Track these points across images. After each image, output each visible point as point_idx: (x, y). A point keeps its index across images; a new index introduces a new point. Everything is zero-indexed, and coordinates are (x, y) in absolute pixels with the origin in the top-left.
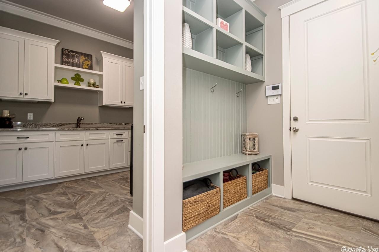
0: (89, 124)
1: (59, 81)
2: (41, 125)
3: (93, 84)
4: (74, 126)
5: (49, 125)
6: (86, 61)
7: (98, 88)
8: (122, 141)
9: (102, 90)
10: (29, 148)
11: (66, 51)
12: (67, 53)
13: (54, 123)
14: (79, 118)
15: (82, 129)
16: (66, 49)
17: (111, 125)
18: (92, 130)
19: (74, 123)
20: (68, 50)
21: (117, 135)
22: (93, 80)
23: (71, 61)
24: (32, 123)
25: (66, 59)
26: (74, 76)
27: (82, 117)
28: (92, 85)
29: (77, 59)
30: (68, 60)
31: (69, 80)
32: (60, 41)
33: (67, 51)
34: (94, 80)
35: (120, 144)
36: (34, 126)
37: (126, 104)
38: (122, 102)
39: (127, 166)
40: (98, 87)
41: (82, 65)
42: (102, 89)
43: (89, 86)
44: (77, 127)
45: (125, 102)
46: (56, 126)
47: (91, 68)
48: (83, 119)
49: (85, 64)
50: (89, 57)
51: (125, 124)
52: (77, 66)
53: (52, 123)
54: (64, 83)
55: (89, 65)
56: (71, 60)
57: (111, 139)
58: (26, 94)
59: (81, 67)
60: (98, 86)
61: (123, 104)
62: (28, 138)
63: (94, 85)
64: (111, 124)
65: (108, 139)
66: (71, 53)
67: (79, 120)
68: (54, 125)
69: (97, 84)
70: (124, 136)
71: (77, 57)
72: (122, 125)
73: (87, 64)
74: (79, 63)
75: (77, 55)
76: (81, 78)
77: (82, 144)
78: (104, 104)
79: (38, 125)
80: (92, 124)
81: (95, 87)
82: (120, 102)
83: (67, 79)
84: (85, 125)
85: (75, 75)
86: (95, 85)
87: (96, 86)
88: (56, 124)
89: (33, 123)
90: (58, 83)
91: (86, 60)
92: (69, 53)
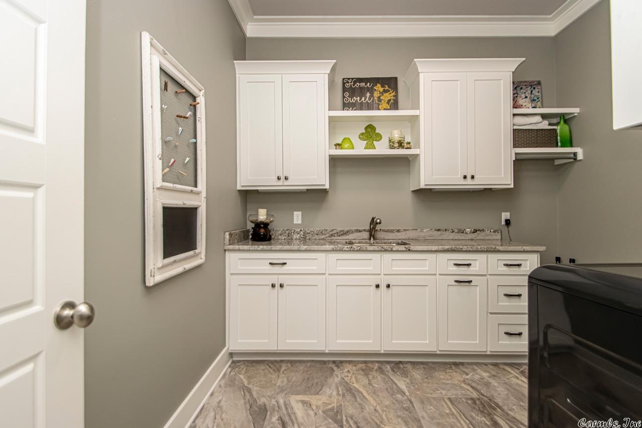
0: (392, 231)
1: (338, 145)
2: (312, 235)
3: (400, 141)
4: (366, 235)
5: (324, 234)
6: (385, 94)
7: (410, 148)
8: (470, 282)
9: (418, 153)
10: (287, 285)
11: (348, 83)
12: (351, 85)
13: (332, 229)
14: (373, 219)
15: (377, 249)
16: (349, 79)
17: (439, 233)
18: (397, 251)
19: (365, 230)
20: (352, 79)
21: (456, 265)
22: (400, 133)
23: (358, 100)
24: (299, 230)
25: (350, 99)
26: (364, 132)
27: (378, 217)
28: (396, 145)
29: (368, 95)
30: (353, 100)
31: (355, 140)
32: (335, 61)
33: (351, 82)
34: (401, 131)
35: (464, 289)
36: (302, 236)
37: (475, 182)
38: (465, 177)
39: (486, 352)
40: (408, 146)
41: (379, 104)
42: (419, 150)
43: (392, 147)
44: (370, 239)
45: (473, 177)
46: (336, 235)
47: (394, 105)
48: (380, 223)
49: (383, 101)
50: (391, 83)
51: (474, 232)
52: (369, 107)
53: (329, 229)
54: (345, 149)
55: (392, 101)
56: (358, 98)
57: (440, 274)
58: (286, 178)
59: (376, 107)
60: (409, 143)
61: (469, 181)
62: (285, 264)
63: (401, 144)
64: (439, 230)
65: (435, 275)
66: (359, 84)
67: (374, 223)
68: (332, 233)
69: (408, 139)
70: (475, 268)
71: (368, 89)
72: (466, 233)
73: (387, 99)
74: (373, 101)
75: (368, 84)
76: (377, 132)
77: (377, 284)
78: (422, 186)
79: (307, 233)
80: (398, 231)
81: (403, 147)
82: (460, 176)
83: (351, 139)
84: (385, 233)
85: (366, 128)
86: (403, 144)
87: (405, 144)
88: (335, 232)
89: (301, 230)
90: (336, 149)
91: (385, 91)
92: (354, 85)
